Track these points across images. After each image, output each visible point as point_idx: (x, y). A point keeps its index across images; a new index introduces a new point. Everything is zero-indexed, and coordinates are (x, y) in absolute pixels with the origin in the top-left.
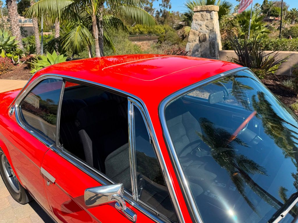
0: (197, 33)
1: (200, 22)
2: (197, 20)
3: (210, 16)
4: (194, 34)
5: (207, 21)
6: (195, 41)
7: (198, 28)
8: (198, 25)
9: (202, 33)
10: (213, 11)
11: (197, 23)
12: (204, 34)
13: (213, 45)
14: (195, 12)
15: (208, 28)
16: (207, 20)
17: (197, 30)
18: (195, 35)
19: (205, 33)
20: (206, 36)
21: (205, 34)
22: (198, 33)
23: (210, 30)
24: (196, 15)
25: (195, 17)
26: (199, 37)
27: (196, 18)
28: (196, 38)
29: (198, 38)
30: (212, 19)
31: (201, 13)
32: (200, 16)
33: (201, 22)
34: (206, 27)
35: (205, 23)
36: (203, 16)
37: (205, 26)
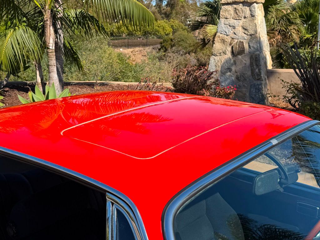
0: (228, 39)
1: (232, 22)
2: (227, 19)
3: (250, 11)
4: (223, 41)
5: (245, 20)
6: (225, 53)
7: (230, 31)
8: (230, 26)
9: (236, 40)
10: (255, 4)
11: (227, 23)
12: (240, 41)
13: (256, 61)
14: (224, 4)
15: (246, 32)
16: (245, 17)
17: (227, 35)
18: (224, 43)
19: (242, 40)
20: (244, 44)
21: (243, 42)
22: (230, 41)
23: (251, 35)
24: (226, 10)
25: (224, 14)
26: (232, 47)
27: (226, 14)
28: (226, 48)
29: (229, 49)
30: (252, 16)
31: (235, 6)
32: (232, 12)
33: (235, 21)
34: (243, 31)
35: (241, 23)
36: (237, 11)
37: (240, 29)
